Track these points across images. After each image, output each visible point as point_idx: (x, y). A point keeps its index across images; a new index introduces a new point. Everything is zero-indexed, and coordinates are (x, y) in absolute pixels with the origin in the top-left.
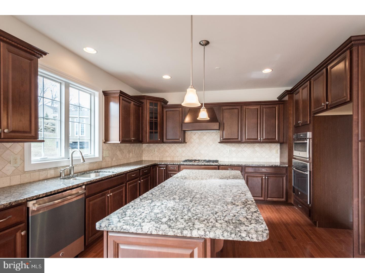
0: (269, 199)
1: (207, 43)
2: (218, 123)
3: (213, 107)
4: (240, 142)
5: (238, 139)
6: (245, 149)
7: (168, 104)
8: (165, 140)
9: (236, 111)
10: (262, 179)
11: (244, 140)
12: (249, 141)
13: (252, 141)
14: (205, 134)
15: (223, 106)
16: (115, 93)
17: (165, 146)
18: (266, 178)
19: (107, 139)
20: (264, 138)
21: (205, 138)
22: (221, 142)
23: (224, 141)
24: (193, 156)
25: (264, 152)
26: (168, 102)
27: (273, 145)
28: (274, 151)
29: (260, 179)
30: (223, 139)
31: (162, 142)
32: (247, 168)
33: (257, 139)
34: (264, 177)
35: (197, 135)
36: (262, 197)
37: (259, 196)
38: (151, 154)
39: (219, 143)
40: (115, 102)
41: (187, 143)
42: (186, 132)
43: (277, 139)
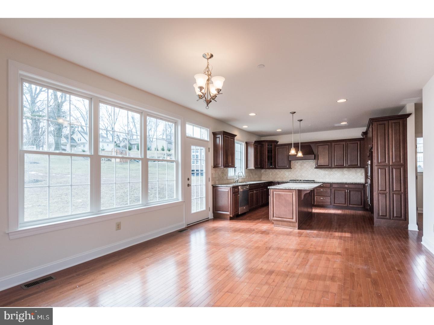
0: (350, 205)
1: (301, 120)
2: (313, 155)
3: (311, 144)
4: (331, 168)
5: (329, 165)
6: (336, 172)
7: (278, 143)
8: (277, 167)
9: (327, 146)
10: (345, 192)
11: (333, 166)
12: (337, 166)
13: (340, 166)
14: (305, 162)
15: (317, 143)
16: (252, 143)
17: (277, 171)
18: (348, 191)
19: (247, 167)
20: (349, 165)
21: (305, 165)
22: (316, 168)
23: (318, 167)
24: (296, 178)
25: (351, 174)
26: (278, 142)
27: (359, 170)
28: (359, 174)
29: (344, 192)
30: (318, 166)
31: (275, 168)
32: (334, 185)
33: (344, 165)
34: (346, 191)
35: (299, 163)
36: (345, 204)
37: (343, 203)
38: (267, 176)
39: (315, 168)
40: (251, 147)
41: (292, 169)
42: (292, 161)
43: (359, 165)
